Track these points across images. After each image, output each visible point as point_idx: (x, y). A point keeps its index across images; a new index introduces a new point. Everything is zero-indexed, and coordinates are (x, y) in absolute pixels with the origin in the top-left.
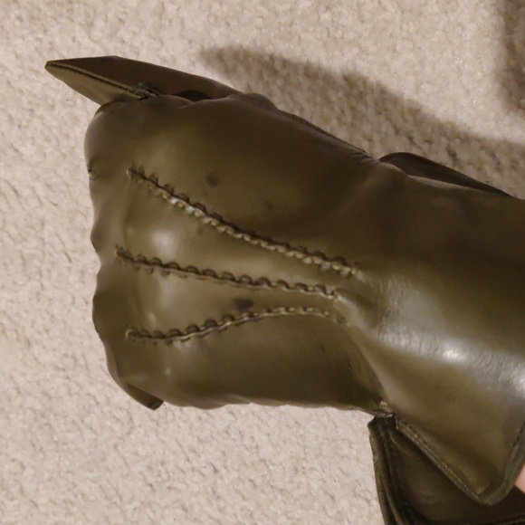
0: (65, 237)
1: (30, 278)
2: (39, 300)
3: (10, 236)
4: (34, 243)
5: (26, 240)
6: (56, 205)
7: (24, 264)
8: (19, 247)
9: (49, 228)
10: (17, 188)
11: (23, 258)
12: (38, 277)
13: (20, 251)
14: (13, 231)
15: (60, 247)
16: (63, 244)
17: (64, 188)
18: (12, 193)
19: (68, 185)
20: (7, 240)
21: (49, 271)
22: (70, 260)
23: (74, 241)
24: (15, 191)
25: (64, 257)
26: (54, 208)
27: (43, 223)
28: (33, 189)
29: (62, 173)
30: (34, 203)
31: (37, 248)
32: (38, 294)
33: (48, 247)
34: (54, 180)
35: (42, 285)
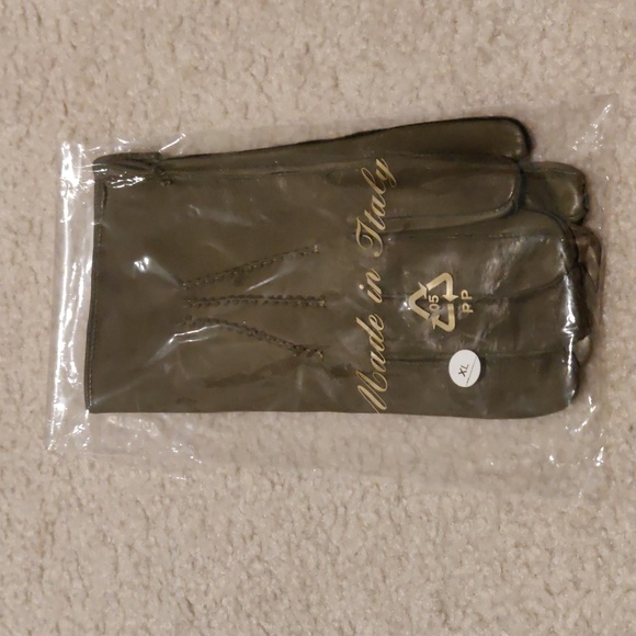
0: (70, 85)
1: (19, 121)
2: (19, 147)
3: (16, 67)
4: (36, 82)
5: (29, 76)
6: (74, 47)
7: (18, 103)
8: (21, 82)
9: (58, 70)
10: (42, 16)
11: (19, 95)
12: (27, 121)
13: (20, 87)
14: (21, 63)
15: (60, 96)
16: (66, 92)
17: (90, 30)
18: (35, 19)
19: (94, 28)
20: (11, 69)
21: (41, 118)
22: (66, 113)
23: (78, 94)
24: (39, 19)
25: (61, 107)
26: (71, 50)
27: (53, 63)
28: (58, 21)
29: (93, 13)
30: (53, 37)
31: (37, 89)
32: (21, 140)
33: (49, 91)
34: (83, 19)
35: (28, 132)
